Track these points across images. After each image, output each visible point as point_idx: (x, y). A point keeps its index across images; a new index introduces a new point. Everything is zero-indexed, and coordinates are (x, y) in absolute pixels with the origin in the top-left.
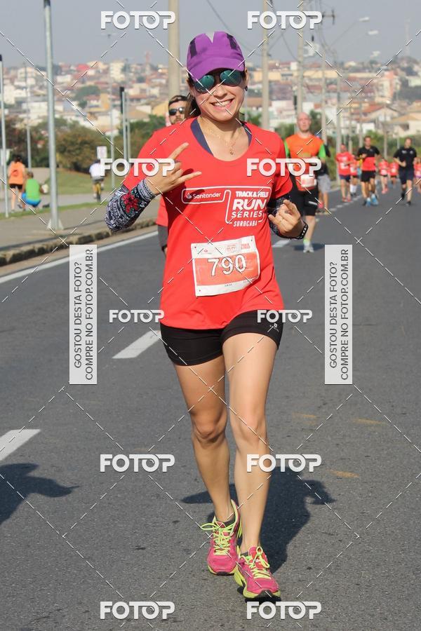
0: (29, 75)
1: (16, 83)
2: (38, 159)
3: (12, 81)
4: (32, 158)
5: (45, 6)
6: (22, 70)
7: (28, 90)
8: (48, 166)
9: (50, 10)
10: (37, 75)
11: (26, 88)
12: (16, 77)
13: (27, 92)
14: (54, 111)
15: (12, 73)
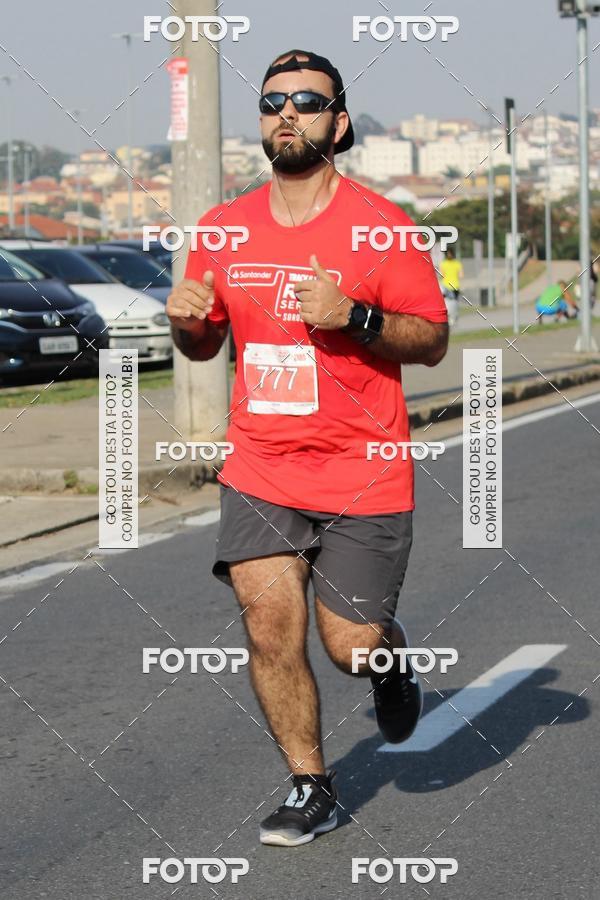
0: (550, 127)
1: (532, 139)
2: (560, 248)
3: (525, 136)
4: (553, 246)
5: (579, 29)
6: (540, 120)
7: (549, 147)
8: (576, 257)
9: (586, 35)
10: (562, 127)
11: (545, 146)
12: (531, 129)
13: (546, 153)
14: (588, 180)
15: (526, 124)
